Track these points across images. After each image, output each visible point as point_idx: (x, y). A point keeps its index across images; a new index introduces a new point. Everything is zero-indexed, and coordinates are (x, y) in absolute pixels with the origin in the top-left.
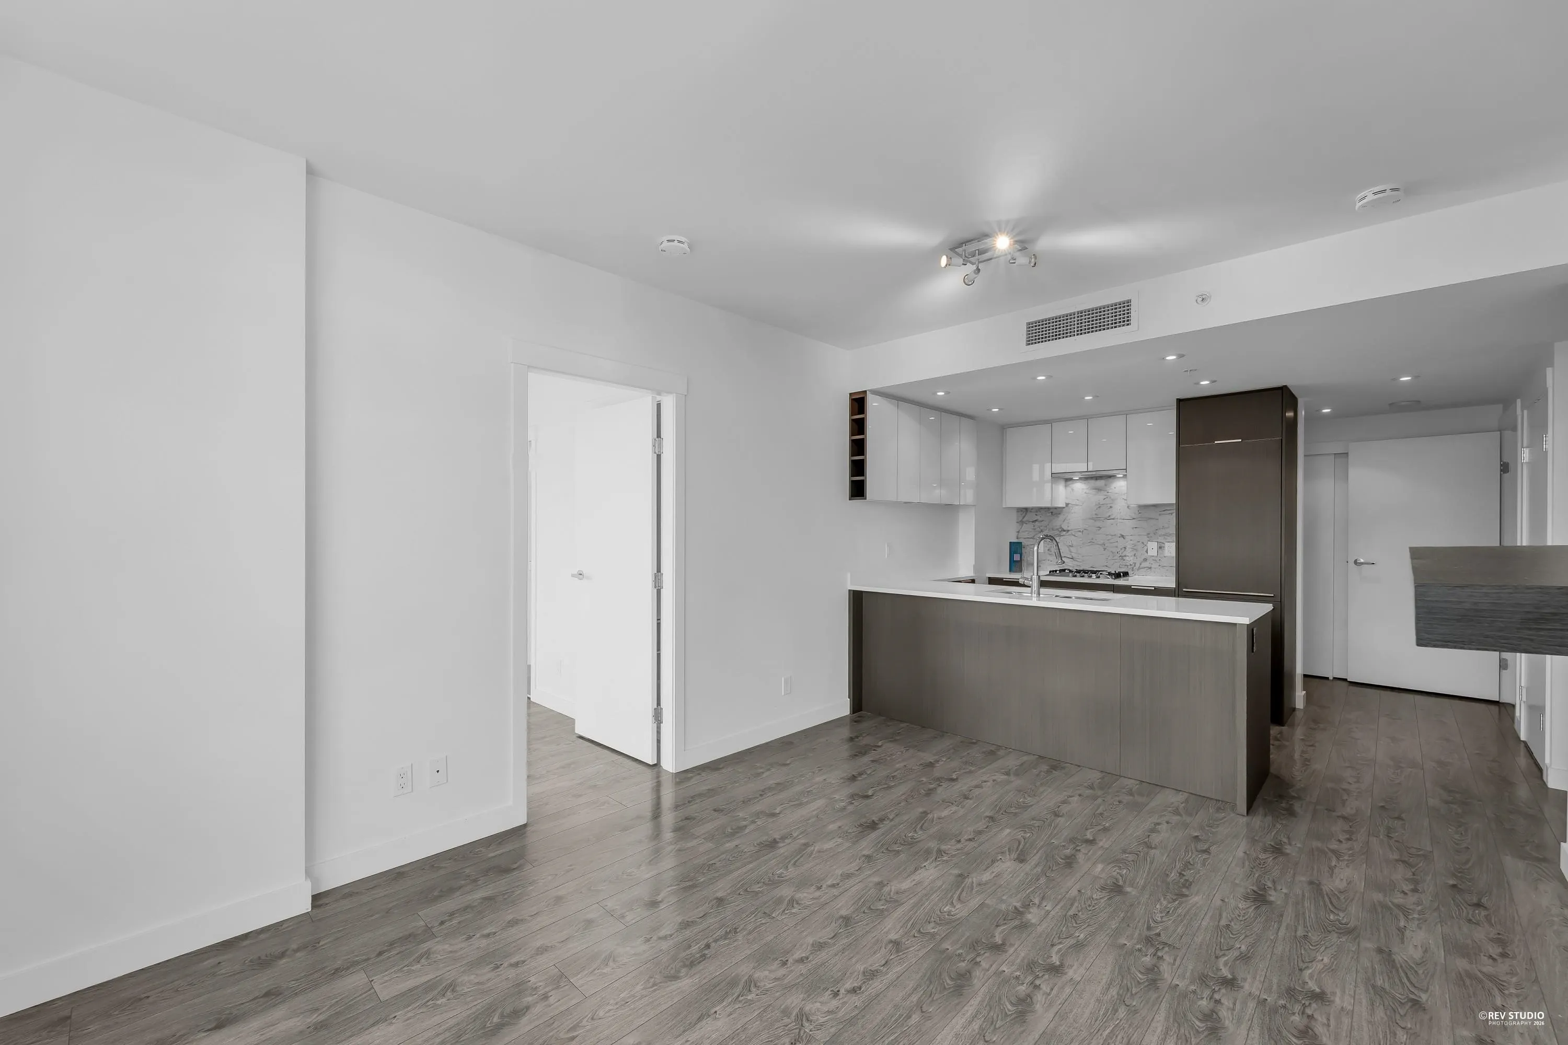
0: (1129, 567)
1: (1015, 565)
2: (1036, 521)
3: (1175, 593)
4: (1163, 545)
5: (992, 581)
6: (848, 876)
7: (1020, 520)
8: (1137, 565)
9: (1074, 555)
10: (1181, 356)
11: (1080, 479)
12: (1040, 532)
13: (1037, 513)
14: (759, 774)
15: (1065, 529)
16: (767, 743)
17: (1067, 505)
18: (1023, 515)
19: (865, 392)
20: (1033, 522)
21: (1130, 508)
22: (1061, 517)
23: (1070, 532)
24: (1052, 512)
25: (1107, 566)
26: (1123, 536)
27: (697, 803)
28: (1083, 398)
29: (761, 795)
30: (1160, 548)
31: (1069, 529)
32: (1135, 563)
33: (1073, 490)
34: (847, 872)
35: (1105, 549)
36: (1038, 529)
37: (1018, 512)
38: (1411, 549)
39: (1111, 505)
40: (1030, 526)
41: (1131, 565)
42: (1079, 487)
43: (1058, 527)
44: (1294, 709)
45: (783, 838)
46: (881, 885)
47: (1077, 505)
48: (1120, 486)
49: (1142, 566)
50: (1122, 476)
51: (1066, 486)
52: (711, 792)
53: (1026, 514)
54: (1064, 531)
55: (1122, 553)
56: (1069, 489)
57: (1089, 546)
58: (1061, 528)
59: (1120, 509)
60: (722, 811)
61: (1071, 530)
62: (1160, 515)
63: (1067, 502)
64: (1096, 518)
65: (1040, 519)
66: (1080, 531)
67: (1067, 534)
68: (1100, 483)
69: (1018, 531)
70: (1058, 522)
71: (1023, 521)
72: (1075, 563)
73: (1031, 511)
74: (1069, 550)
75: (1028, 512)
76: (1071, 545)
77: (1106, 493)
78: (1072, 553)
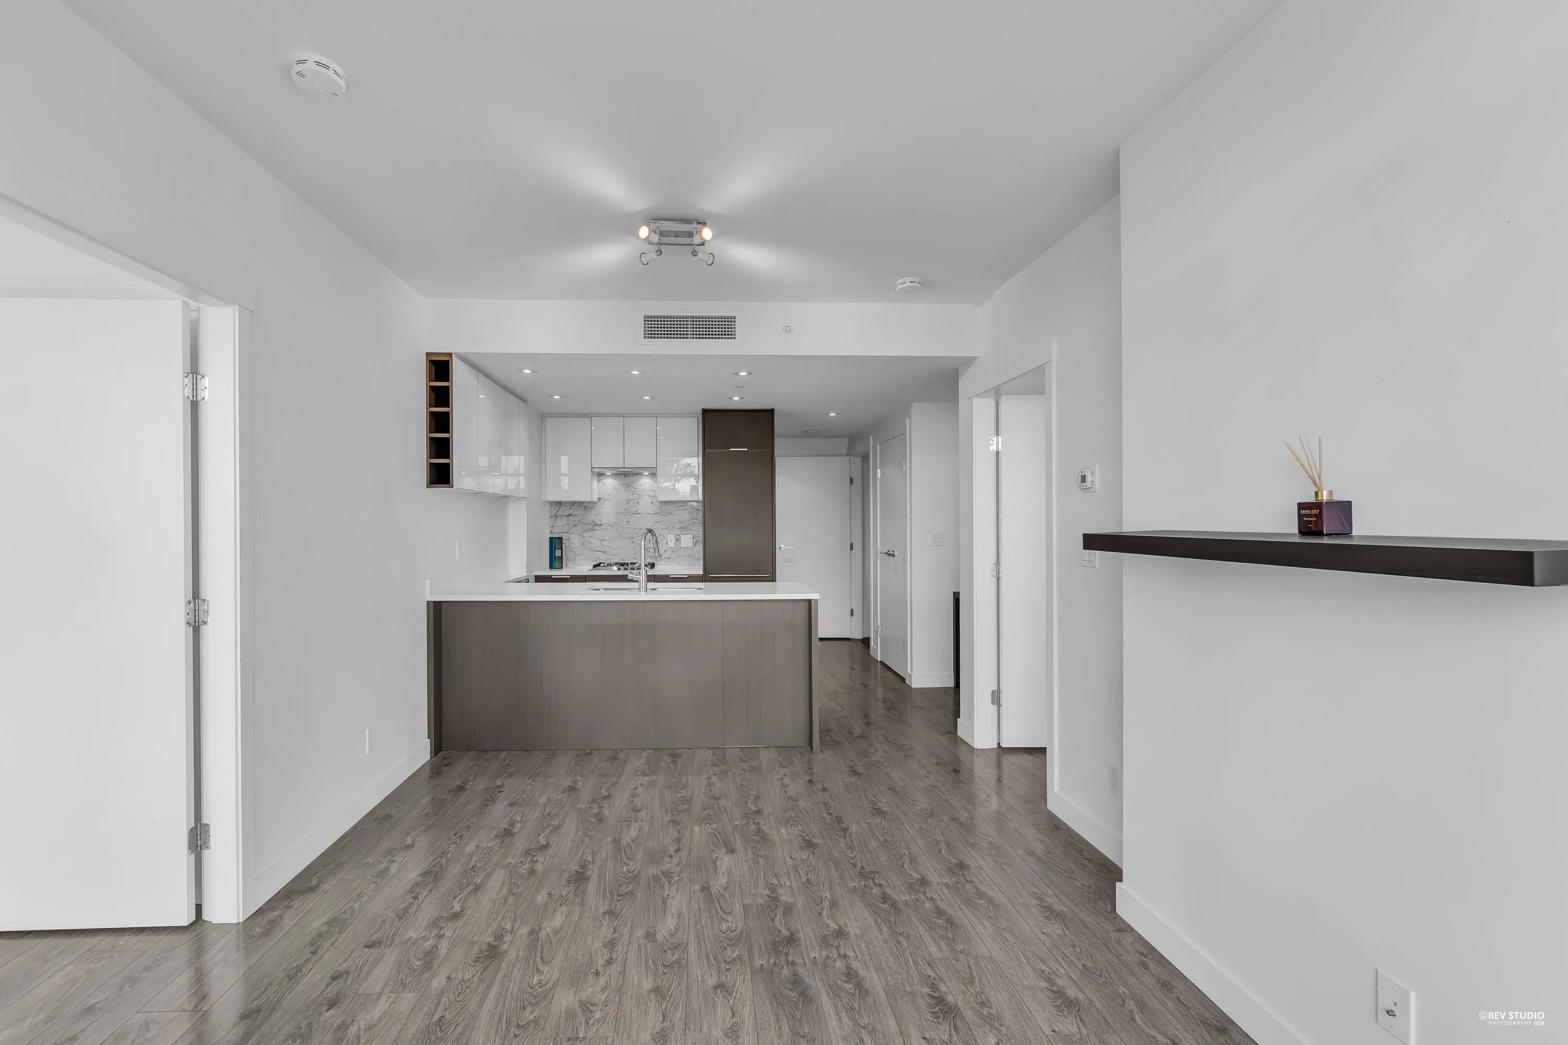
1: (555, 560)
2: (569, 515)
3: (704, 578)
4: (679, 537)
5: (539, 579)
6: (611, 944)
7: (553, 514)
8: (660, 556)
9: (606, 549)
10: (750, 373)
11: (611, 475)
12: (574, 527)
13: (570, 508)
14: (383, 874)
15: (598, 523)
16: (355, 828)
17: (599, 499)
18: (557, 509)
19: (451, 354)
20: (567, 516)
21: (653, 503)
22: (594, 511)
23: (602, 527)
25: (635, 558)
27: (328, 950)
28: (643, 398)
29: (415, 898)
30: (677, 540)
31: (601, 523)
33: (604, 485)
34: (606, 940)
35: (633, 542)
36: (572, 524)
37: (551, 505)
38: (1083, 534)
39: (638, 501)
40: (564, 519)
42: (610, 483)
43: (591, 522)
45: (499, 937)
46: (650, 936)
47: (609, 500)
48: (645, 482)
49: (663, 557)
50: (648, 474)
51: (598, 481)
52: (336, 924)
53: (560, 507)
54: (597, 525)
55: (646, 546)
56: (601, 484)
57: (619, 539)
58: (594, 522)
59: (645, 505)
60: (380, 942)
61: (604, 525)
62: (676, 510)
63: (599, 497)
64: (626, 512)
65: (574, 514)
66: (611, 525)
67: (600, 528)
68: (628, 480)
69: (552, 525)
70: (591, 516)
71: (558, 514)
72: (607, 556)
73: (564, 505)
74: (602, 543)
75: (562, 506)
76: (603, 539)
77: (633, 489)
78: (604, 547)
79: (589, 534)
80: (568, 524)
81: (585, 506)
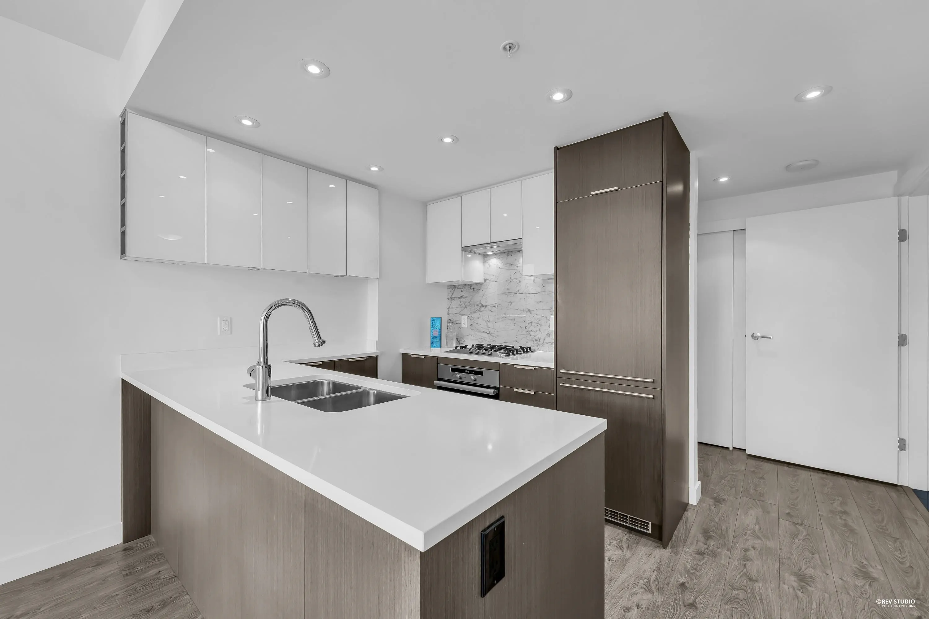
0: (535, 342)
2: (462, 297)
7: (450, 296)
8: (542, 340)
9: (491, 331)
12: (465, 308)
13: (462, 290)
15: (484, 304)
17: (485, 280)
18: (452, 292)
20: (460, 297)
21: (535, 281)
22: (481, 293)
23: (487, 308)
24: (474, 288)
25: (516, 341)
26: (529, 311)
31: (487, 304)
32: (540, 338)
33: (490, 265)
35: (515, 324)
36: (463, 306)
37: (448, 288)
39: (520, 279)
40: (458, 301)
41: (536, 340)
42: (495, 262)
43: (479, 303)
44: (685, 506)
47: (493, 281)
49: (545, 342)
54: (483, 306)
55: (529, 328)
56: (487, 265)
57: (503, 320)
58: (481, 303)
59: (528, 282)
61: (489, 305)
63: (485, 278)
64: (508, 293)
65: (465, 295)
66: (495, 306)
67: (485, 310)
68: (510, 259)
69: (448, 307)
70: (478, 298)
71: (453, 297)
72: (491, 337)
73: (458, 288)
74: (487, 325)
75: (456, 289)
76: (488, 320)
77: (515, 268)
78: (489, 328)
79: (476, 315)
80: (460, 305)
81: (474, 287)
